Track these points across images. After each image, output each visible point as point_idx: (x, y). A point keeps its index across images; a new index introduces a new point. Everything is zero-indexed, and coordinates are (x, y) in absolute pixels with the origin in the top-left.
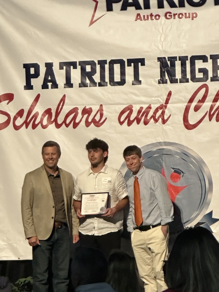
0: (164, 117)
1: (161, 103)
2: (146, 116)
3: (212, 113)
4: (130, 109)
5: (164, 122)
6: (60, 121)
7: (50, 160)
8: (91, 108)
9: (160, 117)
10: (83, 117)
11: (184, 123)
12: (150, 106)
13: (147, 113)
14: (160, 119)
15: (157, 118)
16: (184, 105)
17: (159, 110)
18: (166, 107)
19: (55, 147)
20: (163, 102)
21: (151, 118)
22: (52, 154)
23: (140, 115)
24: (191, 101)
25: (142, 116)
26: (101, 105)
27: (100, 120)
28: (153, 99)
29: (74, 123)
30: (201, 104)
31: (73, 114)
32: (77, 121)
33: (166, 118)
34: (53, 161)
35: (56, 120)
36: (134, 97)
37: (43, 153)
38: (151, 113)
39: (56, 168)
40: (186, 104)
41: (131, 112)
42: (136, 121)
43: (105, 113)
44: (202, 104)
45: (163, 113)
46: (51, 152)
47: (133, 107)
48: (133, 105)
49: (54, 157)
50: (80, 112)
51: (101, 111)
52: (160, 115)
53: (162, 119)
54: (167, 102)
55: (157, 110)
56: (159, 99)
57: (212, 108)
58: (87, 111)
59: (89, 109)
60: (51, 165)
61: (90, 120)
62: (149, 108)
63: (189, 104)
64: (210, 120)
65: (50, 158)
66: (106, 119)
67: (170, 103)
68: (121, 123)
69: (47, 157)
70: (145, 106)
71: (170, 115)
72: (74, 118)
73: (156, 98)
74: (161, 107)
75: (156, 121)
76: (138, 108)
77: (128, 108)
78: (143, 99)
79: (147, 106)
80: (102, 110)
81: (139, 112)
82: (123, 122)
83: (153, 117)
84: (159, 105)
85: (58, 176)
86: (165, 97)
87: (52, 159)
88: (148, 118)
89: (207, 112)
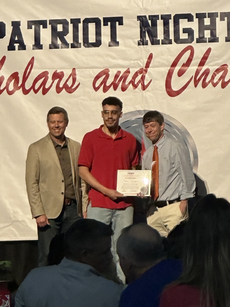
0: (144, 83)
1: (140, 67)
2: (124, 81)
3: (198, 78)
4: (106, 73)
5: (144, 88)
6: (27, 87)
7: (57, 129)
8: (62, 73)
9: (140, 83)
10: (53, 82)
11: (166, 90)
12: (128, 70)
13: (125, 78)
14: (140, 85)
15: (136, 83)
16: (166, 70)
17: (138, 74)
18: (147, 71)
19: (61, 114)
20: (143, 66)
21: (129, 83)
22: (58, 122)
23: (117, 80)
24: (174, 64)
25: (120, 81)
26: (74, 69)
27: (72, 86)
28: (132, 62)
29: (44, 88)
30: (185, 68)
31: (43, 79)
32: (47, 86)
33: (146, 84)
34: (60, 129)
35: (23, 85)
36: (110, 60)
37: (48, 120)
38: (129, 78)
39: (63, 137)
40: (169, 68)
41: (107, 76)
42: (112, 86)
43: (78, 77)
44: (187, 68)
45: (143, 78)
46: (58, 119)
47: (109, 71)
48: (109, 69)
49: (61, 125)
50: (50, 76)
51: (73, 75)
52: (140, 80)
53: (142, 84)
54: (147, 66)
55: (136, 75)
56: (139, 62)
57: (197, 72)
58: (58, 76)
59: (60, 74)
60: (57, 135)
61: (61, 86)
62: (128, 72)
63: (172, 68)
64: (196, 86)
65: (57, 126)
66: (79, 84)
67: (151, 67)
68: (96, 89)
69: (52, 125)
70: (123, 71)
71: (151, 80)
72: (44, 83)
73: (136, 62)
74: (141, 71)
75: (135, 86)
76: (115, 72)
77: (104, 72)
78: (121, 62)
79: (125, 70)
80: (76, 75)
81: (116, 76)
82: (98, 88)
83: (132, 82)
84: (139, 69)
85: (65, 147)
86: (146, 61)
87: (58, 127)
88: (127, 83)
89: (192, 77)
